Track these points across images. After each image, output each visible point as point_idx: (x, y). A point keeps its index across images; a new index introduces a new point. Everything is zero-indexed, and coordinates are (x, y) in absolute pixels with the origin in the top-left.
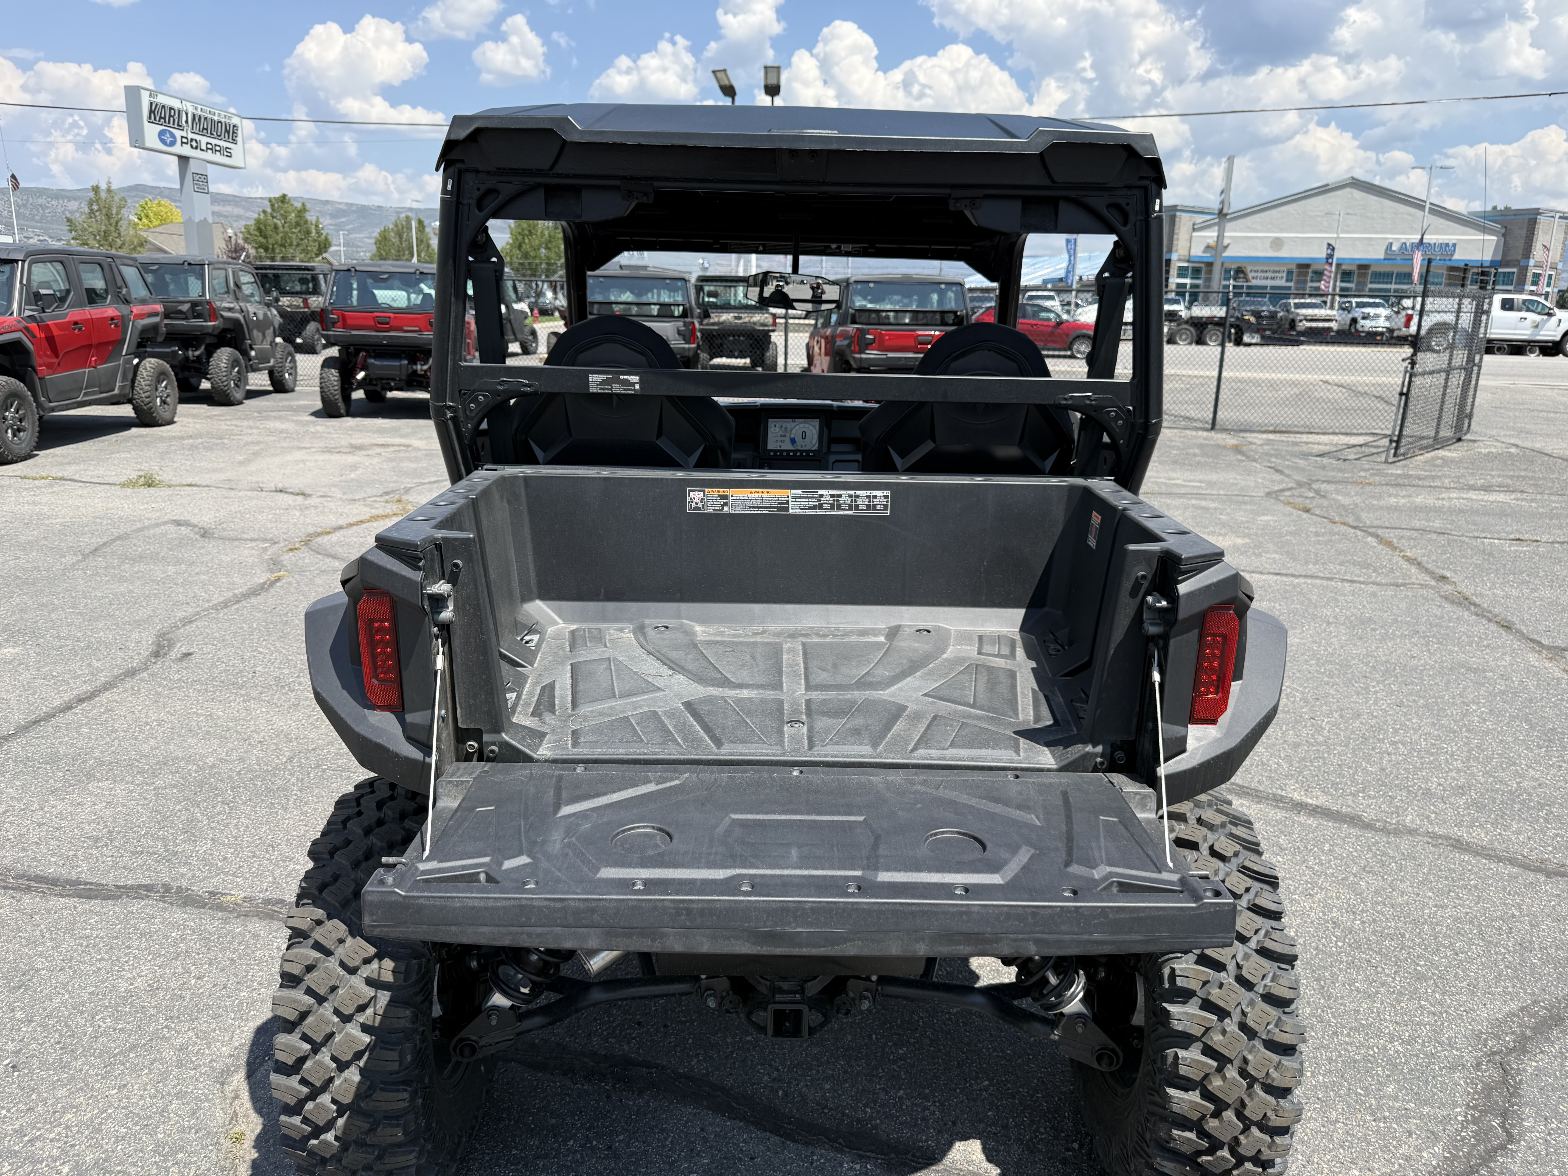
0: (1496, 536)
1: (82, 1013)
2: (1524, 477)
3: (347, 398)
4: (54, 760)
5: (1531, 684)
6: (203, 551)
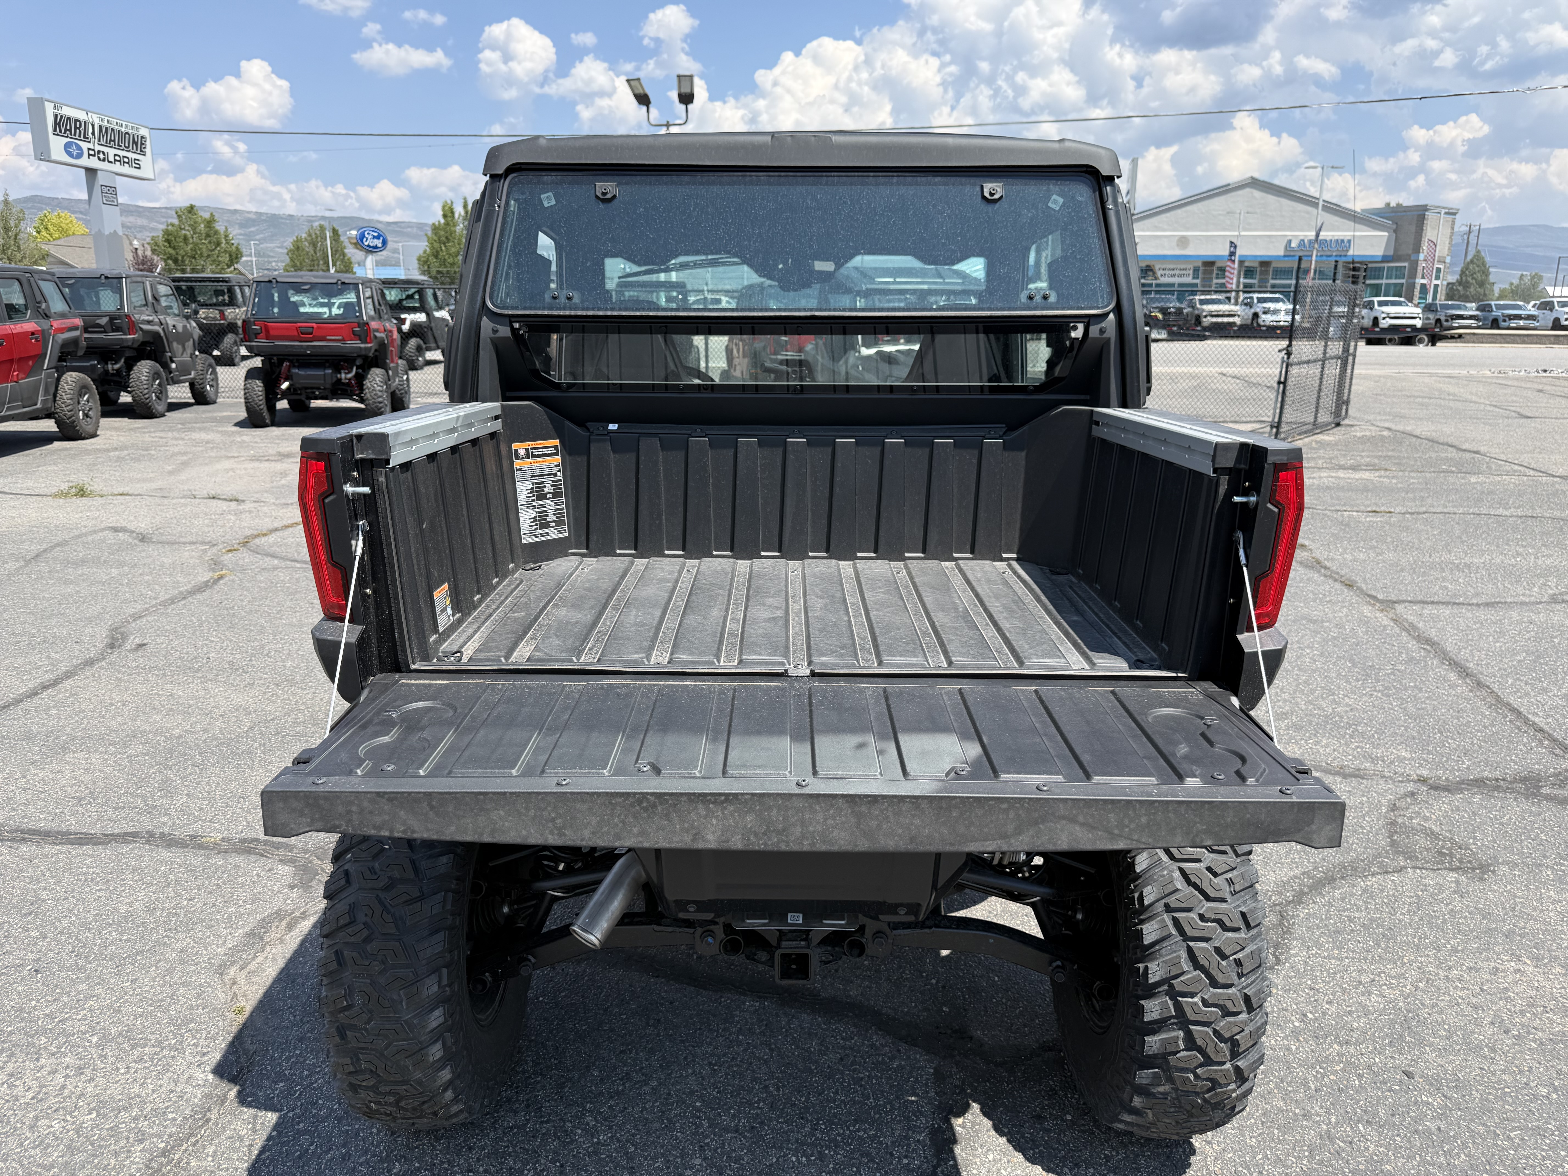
0: (1355, 509)
1: (90, 929)
2: (1390, 457)
3: (271, 407)
4: (29, 737)
5: (1360, 631)
6: (143, 554)
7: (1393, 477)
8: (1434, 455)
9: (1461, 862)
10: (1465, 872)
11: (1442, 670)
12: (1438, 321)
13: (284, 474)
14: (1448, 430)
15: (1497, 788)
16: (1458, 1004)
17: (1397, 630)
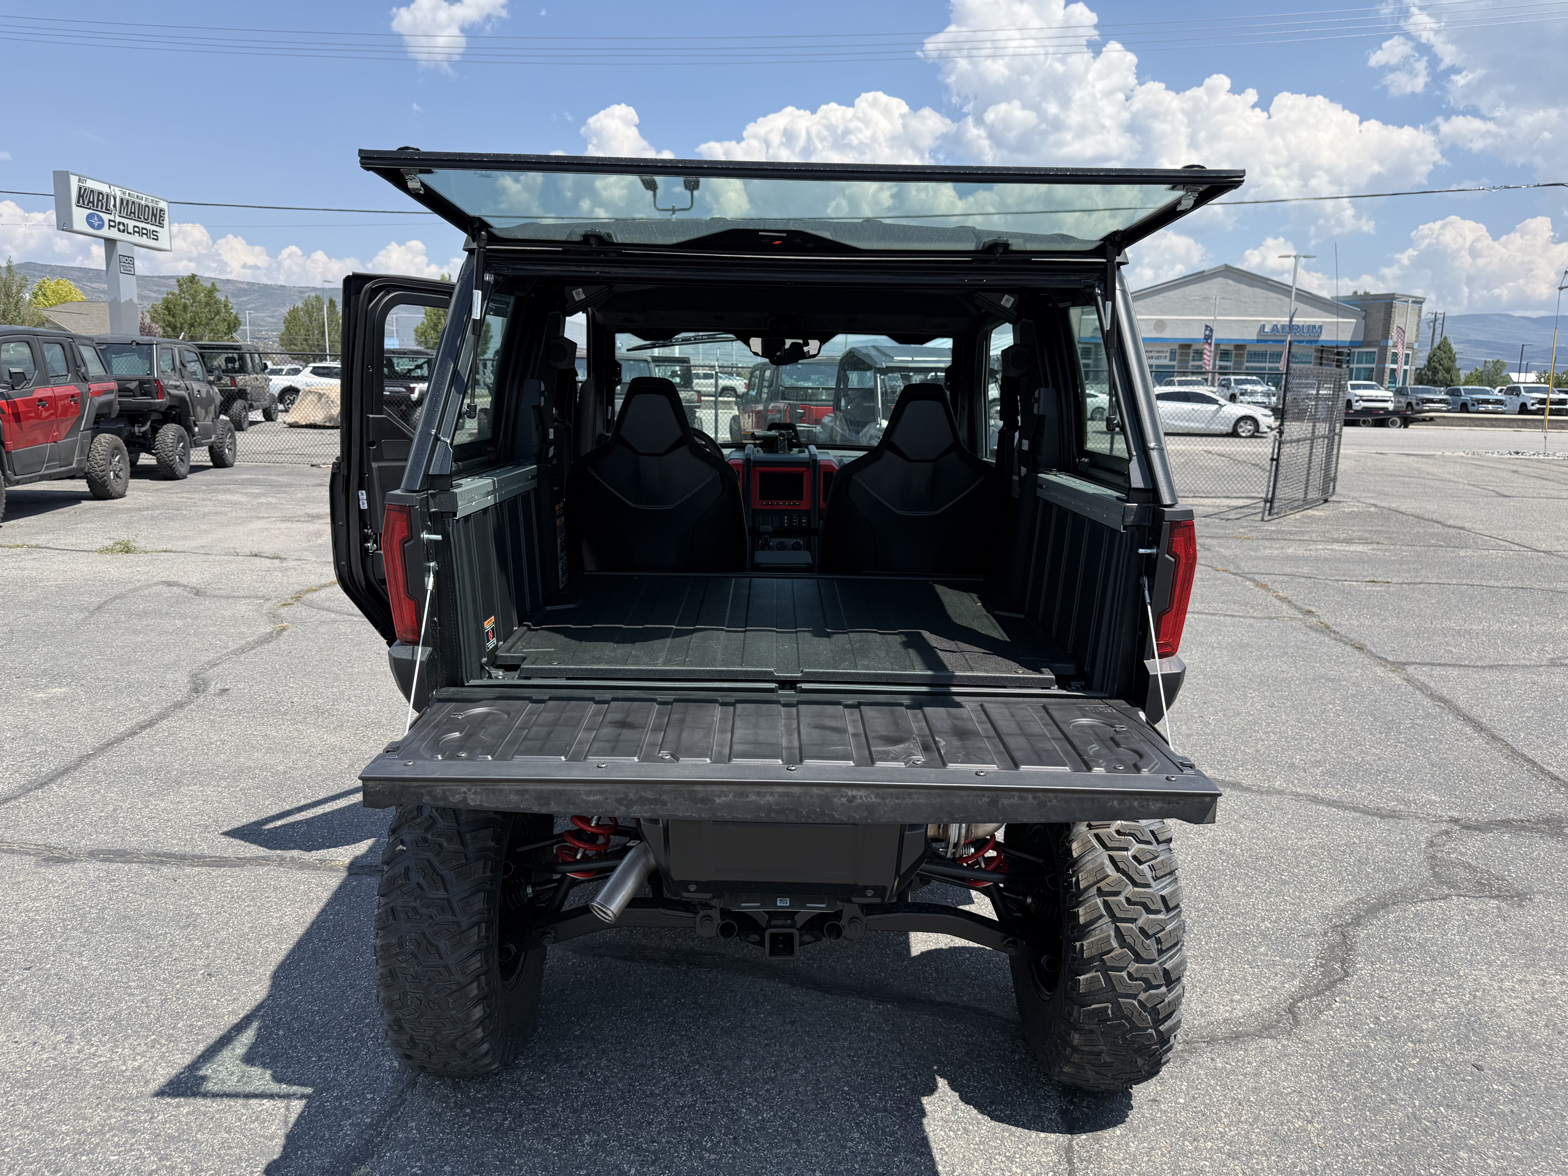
0: (1355, 579)
4: (140, 771)
6: (202, 607)
7: (1386, 550)
8: (1421, 530)
9: (1499, 890)
10: (1505, 899)
11: (1458, 725)
12: (1409, 404)
13: (318, 534)
14: (1431, 507)
15: (1524, 828)
16: (1513, 1010)
17: (1411, 689)
